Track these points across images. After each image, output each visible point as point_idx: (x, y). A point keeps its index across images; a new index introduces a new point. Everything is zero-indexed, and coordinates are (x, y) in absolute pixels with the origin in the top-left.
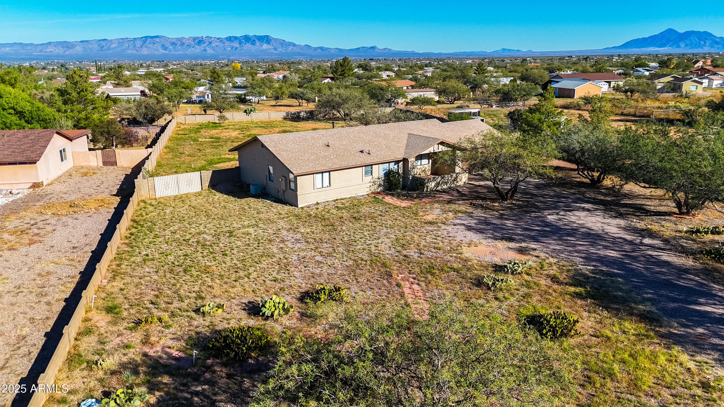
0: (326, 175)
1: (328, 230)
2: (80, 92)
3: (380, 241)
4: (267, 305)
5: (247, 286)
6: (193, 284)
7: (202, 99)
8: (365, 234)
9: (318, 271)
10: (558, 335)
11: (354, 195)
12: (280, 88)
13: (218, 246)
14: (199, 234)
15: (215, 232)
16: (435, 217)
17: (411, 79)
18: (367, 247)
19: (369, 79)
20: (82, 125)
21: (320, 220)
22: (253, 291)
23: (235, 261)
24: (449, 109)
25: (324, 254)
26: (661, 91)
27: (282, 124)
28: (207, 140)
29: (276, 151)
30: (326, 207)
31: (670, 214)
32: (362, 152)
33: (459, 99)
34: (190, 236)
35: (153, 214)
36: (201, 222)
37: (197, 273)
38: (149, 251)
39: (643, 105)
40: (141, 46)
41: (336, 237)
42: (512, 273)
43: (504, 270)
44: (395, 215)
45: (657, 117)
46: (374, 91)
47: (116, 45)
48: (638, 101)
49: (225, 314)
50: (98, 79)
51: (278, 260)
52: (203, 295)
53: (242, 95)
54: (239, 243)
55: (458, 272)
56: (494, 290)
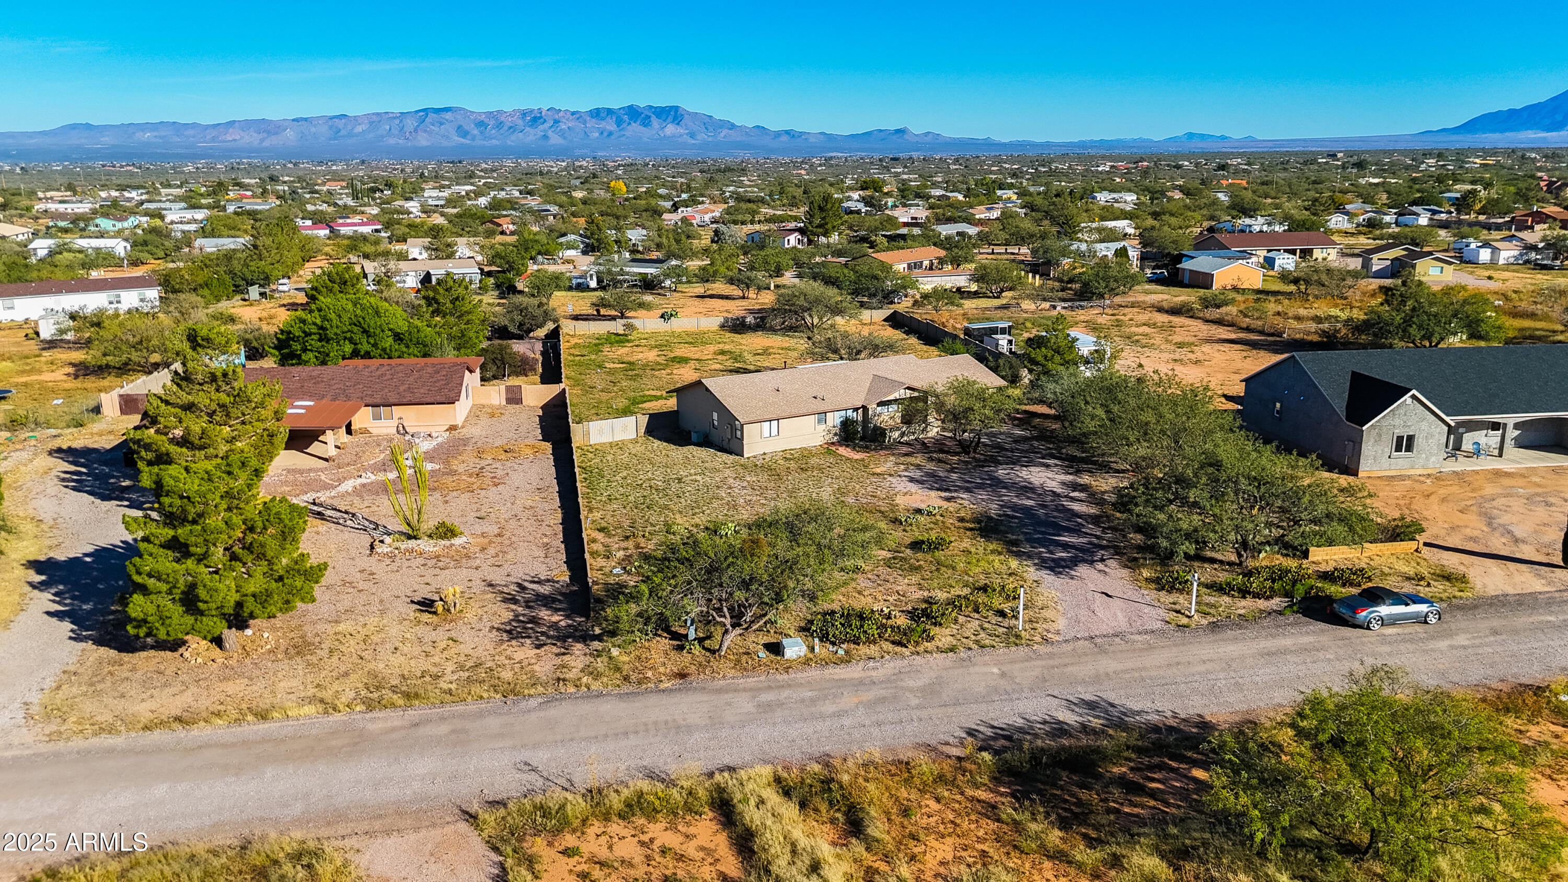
0: (775, 423)
1: (774, 479)
5: (703, 518)
7: (581, 281)
8: (810, 483)
9: (762, 511)
11: (805, 446)
15: (664, 479)
16: (884, 469)
17: (941, 244)
21: (766, 469)
27: (717, 338)
28: (617, 366)
29: (722, 396)
30: (774, 458)
32: (815, 398)
35: (596, 460)
40: (416, 130)
41: (781, 485)
42: (927, 514)
43: (922, 512)
44: (846, 467)
47: (364, 127)
51: (727, 502)
53: (647, 275)
55: (882, 513)
56: (905, 525)
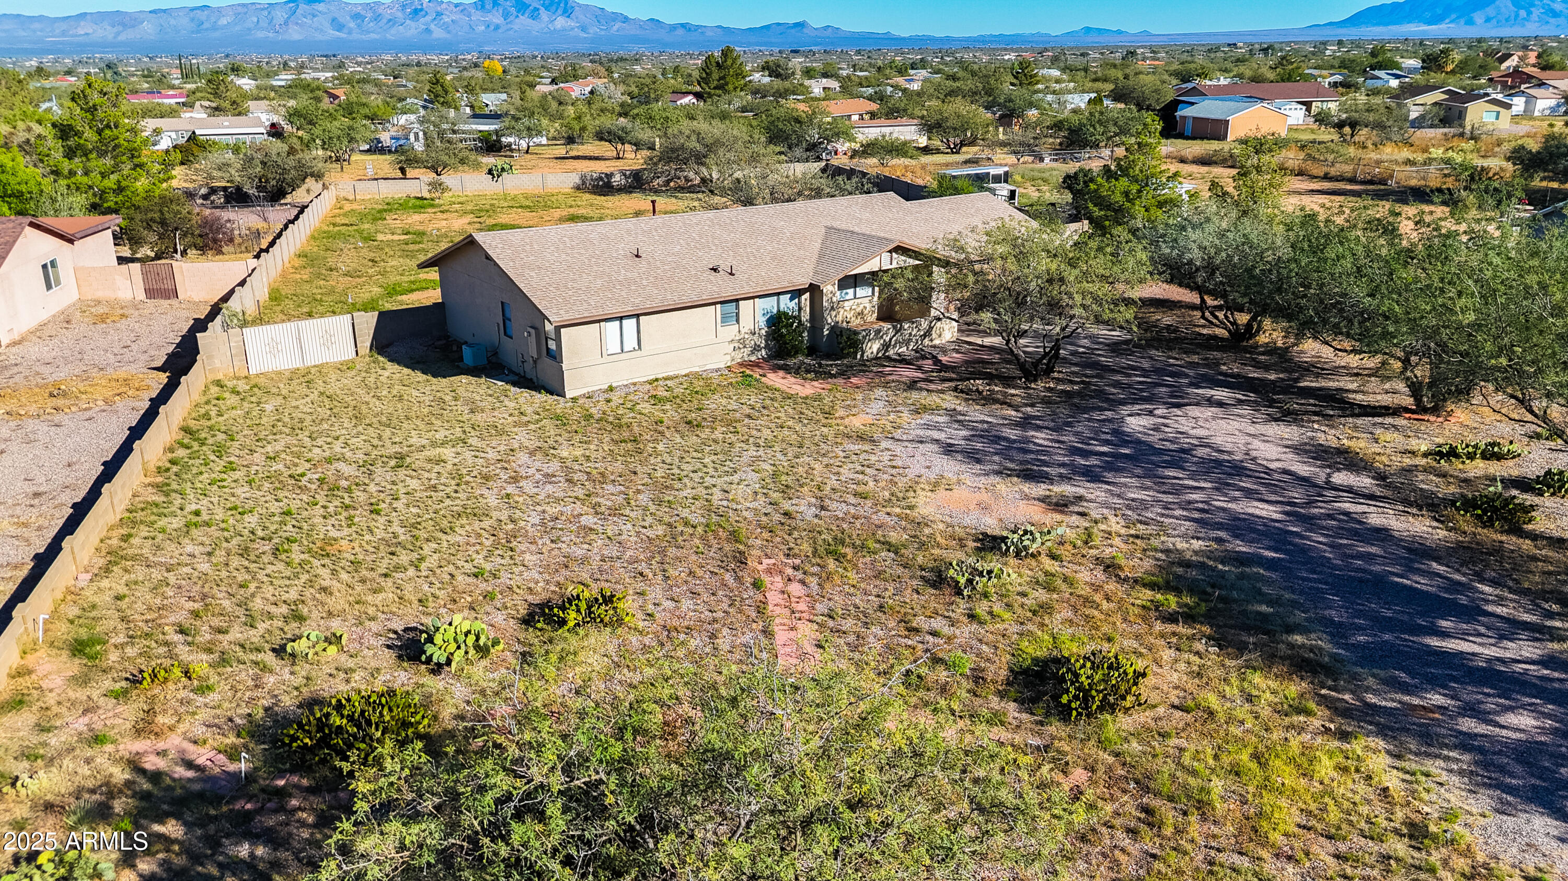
0: (630, 324)
1: (622, 452)
2: (102, 130)
3: (736, 478)
4: (438, 639)
5: (409, 588)
6: (288, 582)
7: (402, 142)
8: (706, 460)
9: (579, 552)
10: (1094, 707)
11: (697, 369)
12: (579, 118)
13: (364, 491)
14: (329, 461)
15: (365, 458)
16: (869, 419)
17: (870, 98)
18: (705, 492)
19: (780, 96)
20: (111, 204)
21: (609, 428)
22: (420, 601)
23: (396, 528)
24: (947, 165)
25: (603, 509)
26: (1418, 123)
27: (570, 201)
28: (396, 237)
29: (514, 268)
30: (630, 398)
31: (1396, 411)
32: (715, 270)
33: (972, 143)
34: (308, 466)
35: (234, 413)
36: (338, 433)
37: (302, 556)
38: (205, 502)
39: (1374, 156)
40: (286, 23)
41: (639, 469)
42: (1018, 555)
43: (1000, 548)
44: (782, 415)
45: (1402, 183)
46: (781, 126)
47: (230, 19)
48: (1365, 147)
49: (344, 658)
50: (181, 96)
51: (495, 524)
52: (305, 611)
53: (489, 133)
54: (414, 484)
55: (896, 553)
56: (969, 597)
